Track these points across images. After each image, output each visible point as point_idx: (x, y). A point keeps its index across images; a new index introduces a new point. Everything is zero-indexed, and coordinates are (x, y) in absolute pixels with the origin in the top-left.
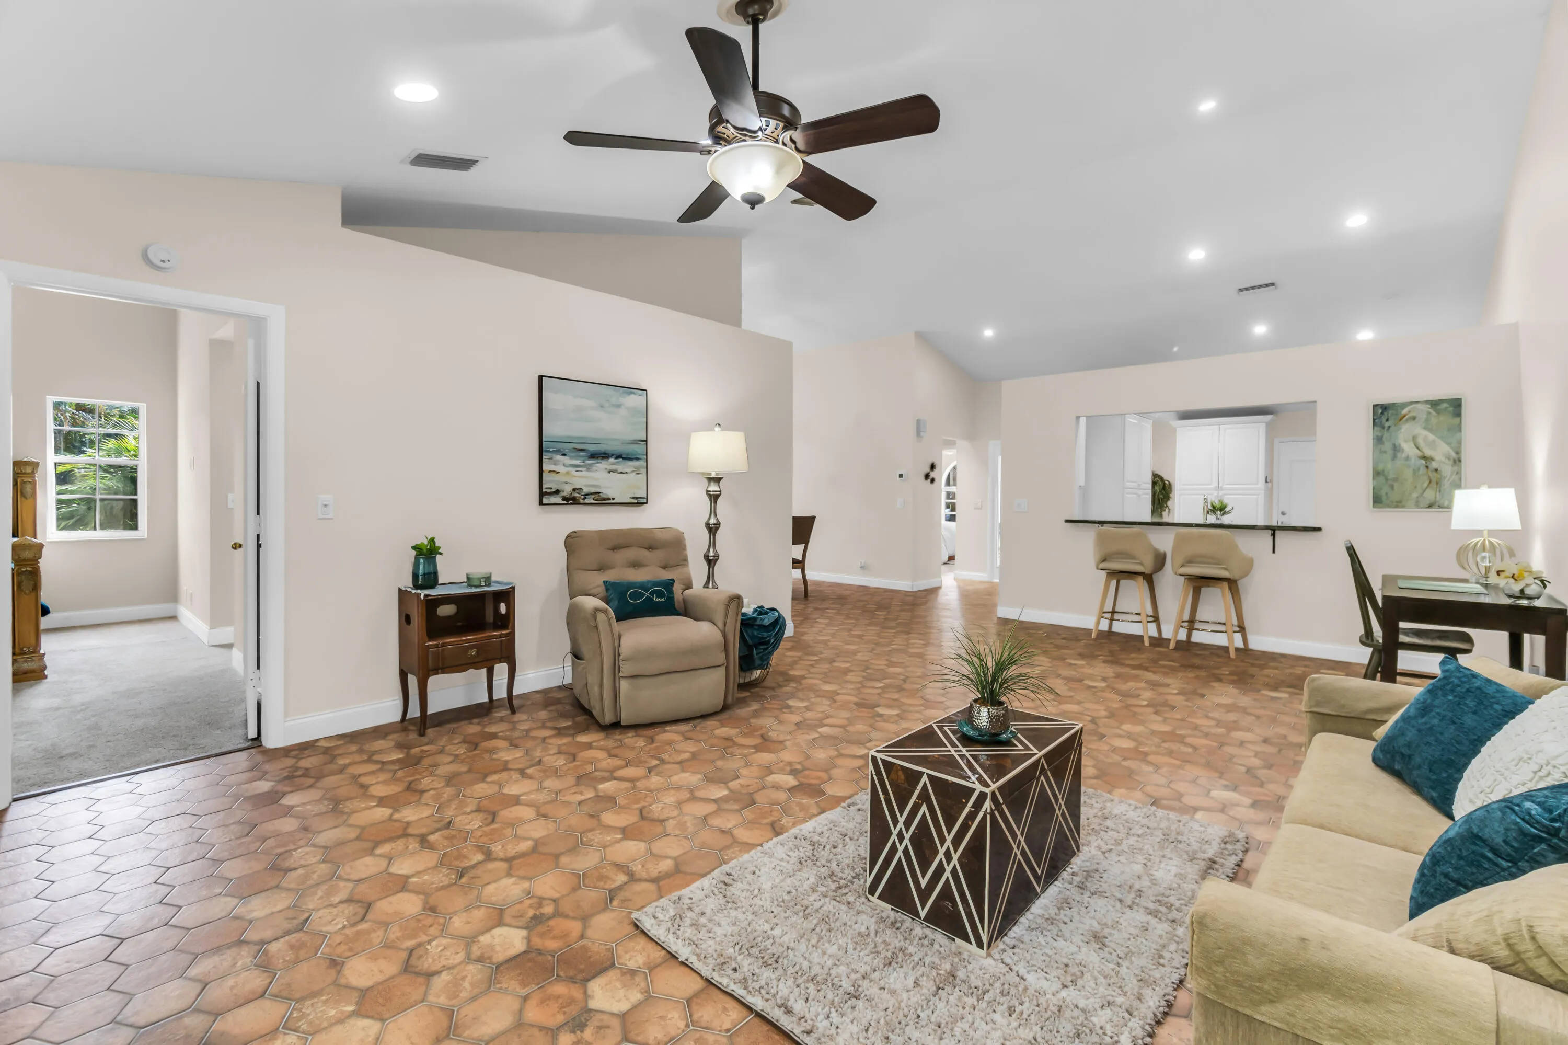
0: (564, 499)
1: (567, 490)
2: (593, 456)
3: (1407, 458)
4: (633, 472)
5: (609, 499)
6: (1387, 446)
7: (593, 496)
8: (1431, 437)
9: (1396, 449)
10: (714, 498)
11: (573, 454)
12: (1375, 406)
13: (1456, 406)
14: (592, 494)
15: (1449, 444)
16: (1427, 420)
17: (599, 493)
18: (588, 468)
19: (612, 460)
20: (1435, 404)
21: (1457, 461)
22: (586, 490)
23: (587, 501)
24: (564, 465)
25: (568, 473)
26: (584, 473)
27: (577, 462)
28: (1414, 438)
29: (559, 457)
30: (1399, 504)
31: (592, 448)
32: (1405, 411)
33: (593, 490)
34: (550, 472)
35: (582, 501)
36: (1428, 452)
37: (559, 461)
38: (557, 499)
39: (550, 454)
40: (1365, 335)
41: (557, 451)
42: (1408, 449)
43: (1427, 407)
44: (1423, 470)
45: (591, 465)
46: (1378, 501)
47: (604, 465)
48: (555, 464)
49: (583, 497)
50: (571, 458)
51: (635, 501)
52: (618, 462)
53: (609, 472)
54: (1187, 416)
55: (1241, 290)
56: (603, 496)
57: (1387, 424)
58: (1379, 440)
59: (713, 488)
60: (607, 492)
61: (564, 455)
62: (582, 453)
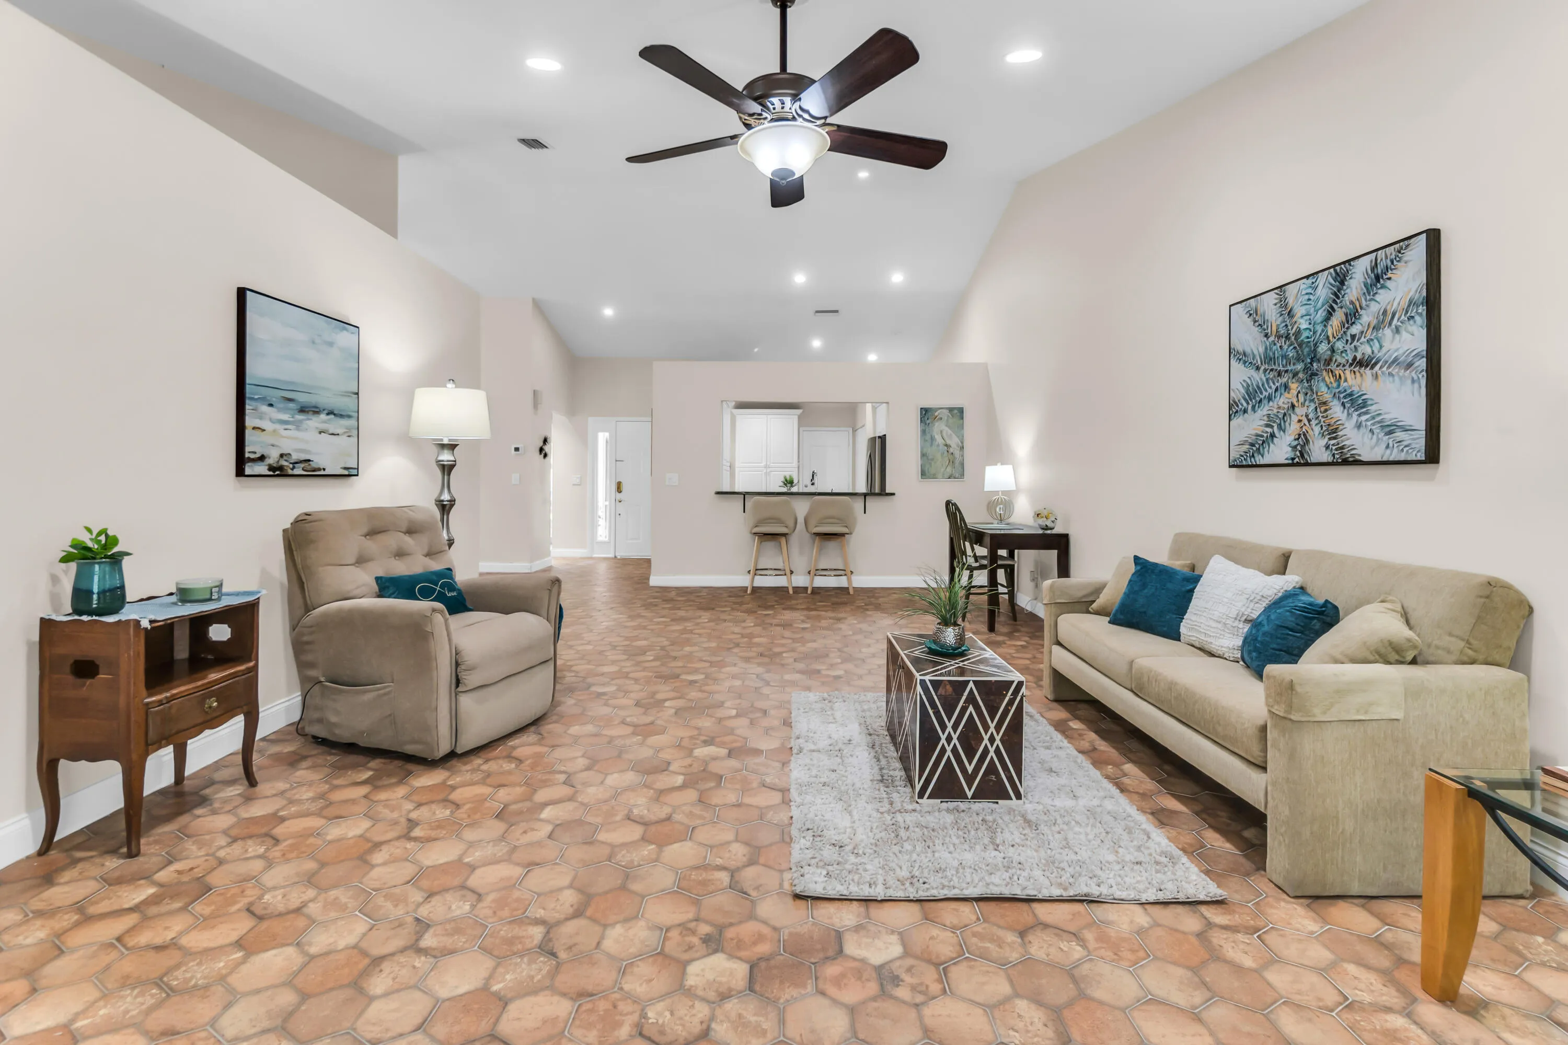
0: (271, 468)
1: (273, 457)
2: (303, 410)
3: (938, 445)
4: (345, 433)
5: (319, 469)
6: (928, 437)
7: (302, 465)
8: (950, 432)
9: (933, 439)
10: (447, 469)
11: (281, 405)
12: (921, 409)
13: (961, 410)
14: (301, 462)
15: (958, 437)
16: (947, 420)
17: (309, 461)
18: (298, 425)
19: (323, 416)
20: (951, 410)
21: (962, 448)
22: (295, 457)
23: (296, 472)
24: (271, 420)
25: (274, 431)
26: (293, 433)
27: (285, 417)
28: (941, 432)
29: (265, 408)
30: (934, 477)
31: (302, 398)
32: (936, 414)
33: (304, 457)
34: (254, 428)
35: (290, 472)
36: (948, 442)
37: (265, 413)
38: (261, 469)
39: (254, 403)
40: (872, 357)
41: (263, 400)
42: (938, 438)
43: (946, 412)
44: (946, 452)
45: (301, 421)
46: (923, 474)
47: (315, 422)
48: (261, 418)
49: (291, 466)
50: (280, 410)
51: (346, 472)
52: (329, 420)
53: (320, 433)
54: (742, 406)
55: (817, 312)
56: (313, 465)
57: (928, 422)
58: (924, 432)
59: (446, 457)
60: (319, 460)
61: (271, 405)
62: (291, 405)
